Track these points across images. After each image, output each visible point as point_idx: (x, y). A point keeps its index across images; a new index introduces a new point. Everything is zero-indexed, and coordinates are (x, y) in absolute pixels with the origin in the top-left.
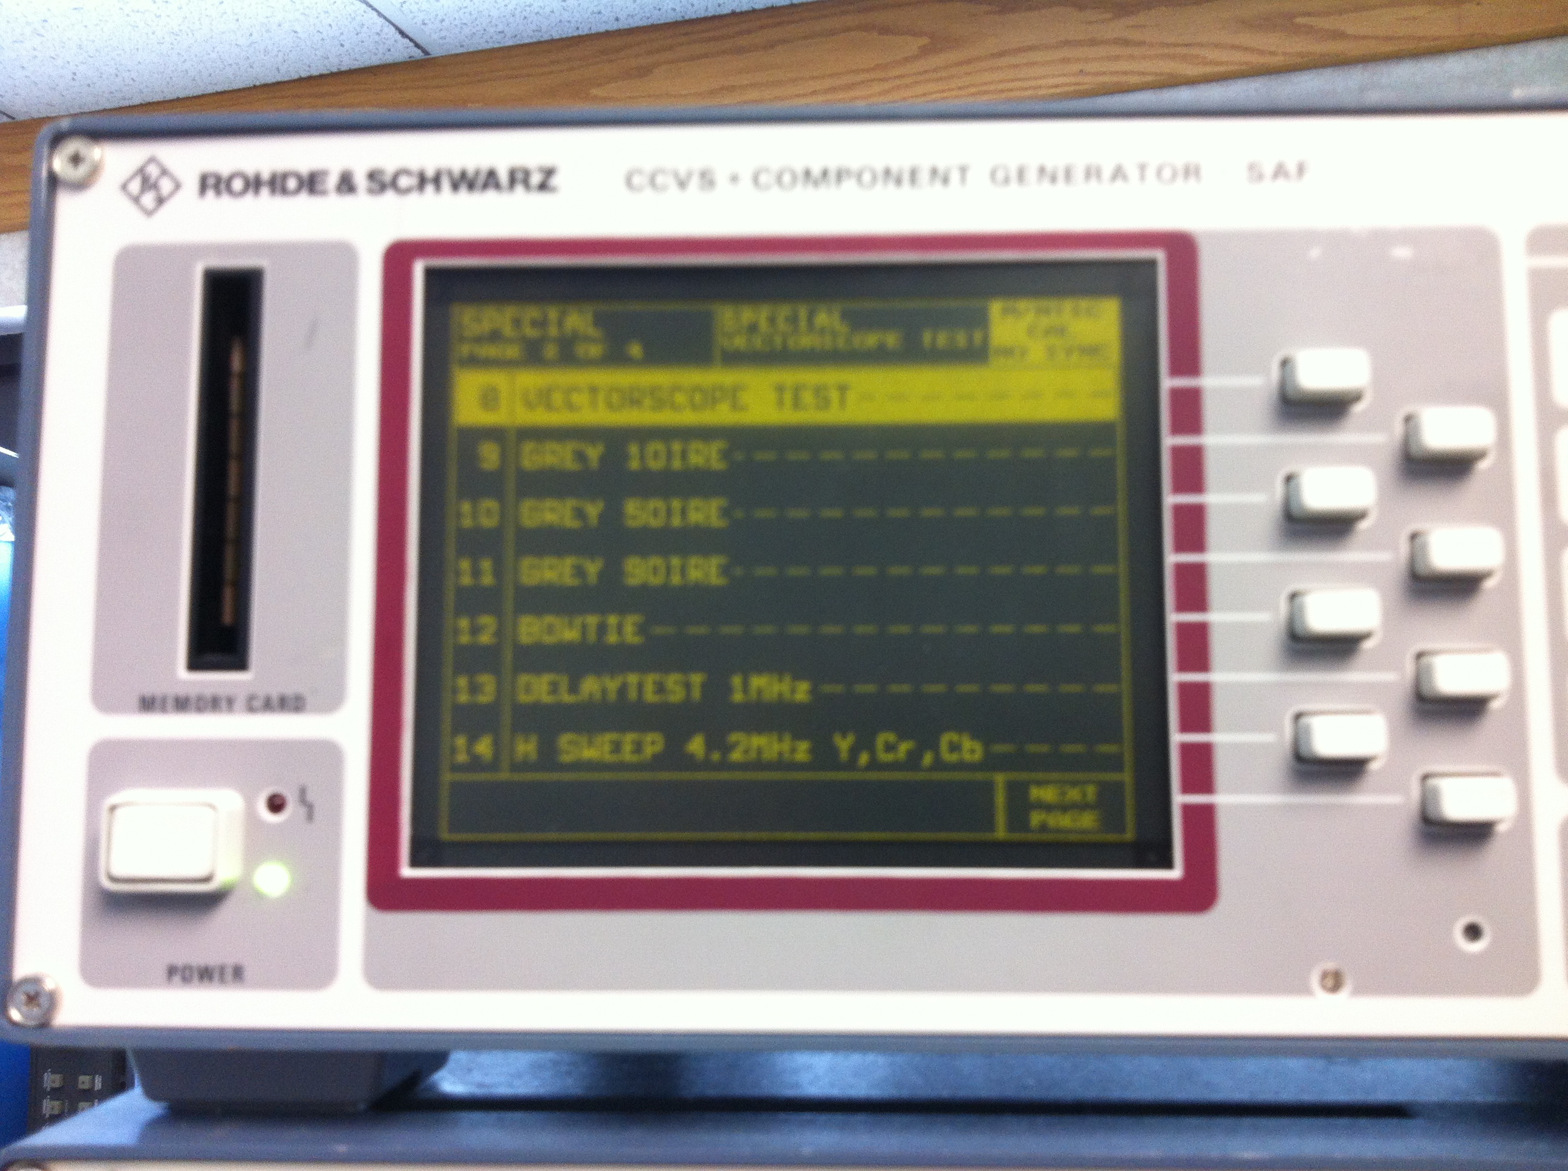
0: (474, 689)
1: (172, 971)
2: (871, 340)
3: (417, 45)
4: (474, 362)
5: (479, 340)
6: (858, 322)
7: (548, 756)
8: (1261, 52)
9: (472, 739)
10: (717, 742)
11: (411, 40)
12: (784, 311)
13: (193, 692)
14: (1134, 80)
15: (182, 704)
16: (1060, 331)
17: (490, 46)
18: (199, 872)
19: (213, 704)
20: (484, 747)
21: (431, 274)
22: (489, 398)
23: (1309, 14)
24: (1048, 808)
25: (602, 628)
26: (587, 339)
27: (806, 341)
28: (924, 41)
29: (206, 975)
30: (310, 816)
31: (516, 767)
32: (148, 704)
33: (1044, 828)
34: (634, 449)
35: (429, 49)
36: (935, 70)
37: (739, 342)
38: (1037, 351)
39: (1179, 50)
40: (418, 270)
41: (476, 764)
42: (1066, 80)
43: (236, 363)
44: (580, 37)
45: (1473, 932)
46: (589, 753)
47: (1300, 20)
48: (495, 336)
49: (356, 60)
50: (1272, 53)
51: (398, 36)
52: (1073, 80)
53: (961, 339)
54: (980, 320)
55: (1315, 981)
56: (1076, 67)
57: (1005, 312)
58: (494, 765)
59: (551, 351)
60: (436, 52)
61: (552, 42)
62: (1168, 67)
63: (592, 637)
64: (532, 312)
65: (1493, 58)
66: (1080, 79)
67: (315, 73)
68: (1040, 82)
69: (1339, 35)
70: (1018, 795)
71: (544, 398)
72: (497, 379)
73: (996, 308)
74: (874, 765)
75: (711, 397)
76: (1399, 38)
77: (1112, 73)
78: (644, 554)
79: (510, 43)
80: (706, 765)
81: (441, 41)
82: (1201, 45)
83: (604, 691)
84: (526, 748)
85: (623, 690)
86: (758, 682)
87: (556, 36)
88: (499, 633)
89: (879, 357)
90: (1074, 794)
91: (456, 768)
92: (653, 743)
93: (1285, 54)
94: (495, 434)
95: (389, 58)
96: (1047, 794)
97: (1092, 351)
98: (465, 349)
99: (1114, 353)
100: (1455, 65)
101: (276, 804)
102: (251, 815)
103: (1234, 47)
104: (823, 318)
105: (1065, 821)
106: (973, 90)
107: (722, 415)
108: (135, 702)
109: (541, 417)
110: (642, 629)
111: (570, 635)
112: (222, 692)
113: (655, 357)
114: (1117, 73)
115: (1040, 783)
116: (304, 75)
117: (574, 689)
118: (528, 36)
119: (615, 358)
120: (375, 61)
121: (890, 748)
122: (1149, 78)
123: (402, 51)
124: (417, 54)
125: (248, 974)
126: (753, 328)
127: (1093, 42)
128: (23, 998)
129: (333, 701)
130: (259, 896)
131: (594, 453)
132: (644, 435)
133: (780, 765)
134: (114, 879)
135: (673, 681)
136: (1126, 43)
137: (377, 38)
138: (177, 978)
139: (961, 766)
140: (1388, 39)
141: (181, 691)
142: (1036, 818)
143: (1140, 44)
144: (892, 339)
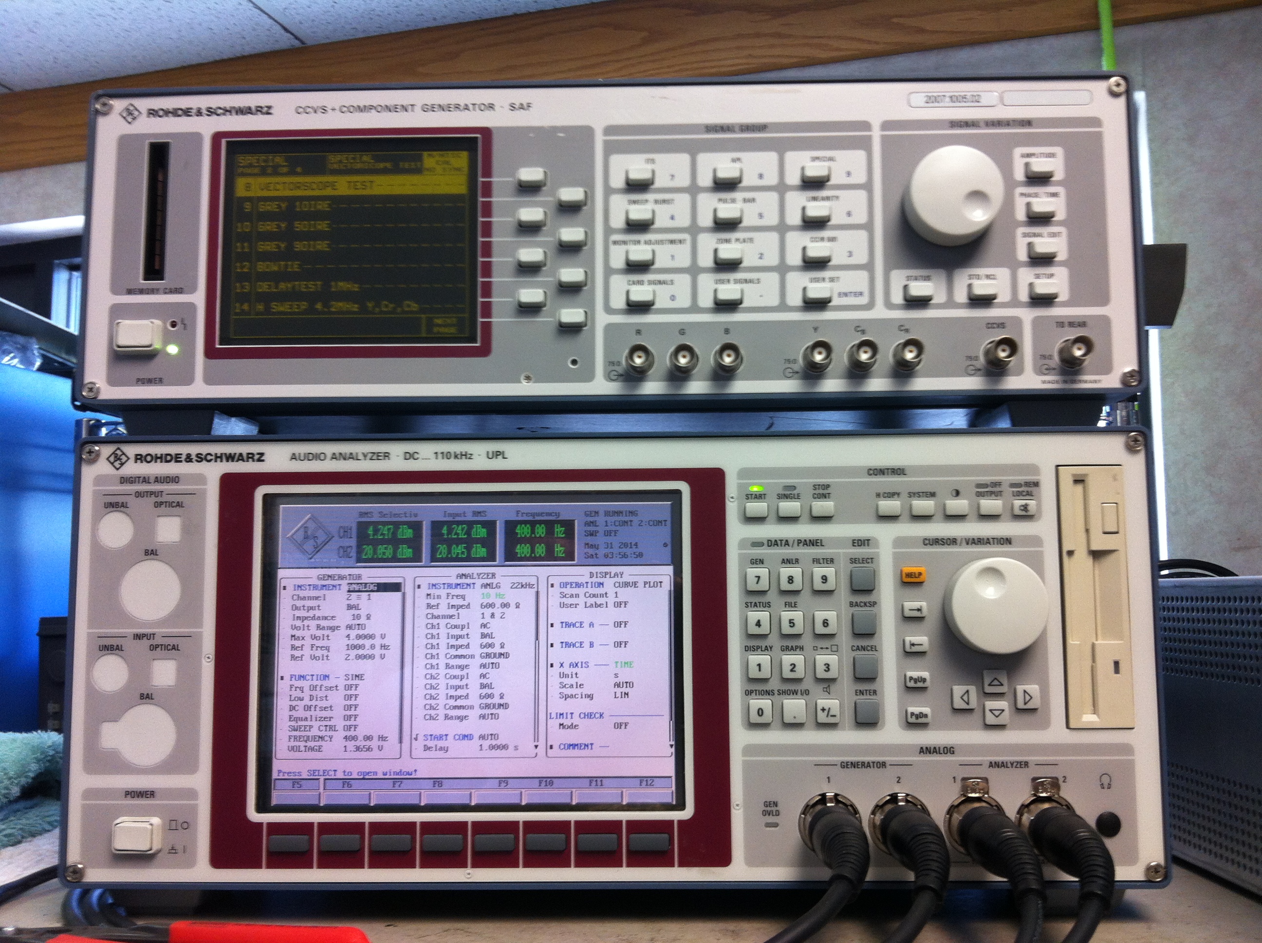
0: (243, 287)
1: (138, 380)
2: (381, 165)
3: (296, 38)
4: (243, 175)
5: (243, 167)
6: (378, 159)
7: (268, 310)
8: (869, 42)
9: (242, 305)
10: (326, 305)
11: (292, 34)
12: (351, 155)
13: (145, 287)
14: (785, 61)
15: (141, 292)
16: (447, 163)
17: (345, 38)
18: (147, 343)
19: (152, 291)
20: (246, 307)
21: (228, 143)
22: (248, 187)
23: (901, 16)
24: (439, 326)
25: (286, 266)
26: (281, 166)
27: (359, 166)
28: (644, 34)
29: (150, 381)
30: (185, 328)
31: (257, 314)
32: (130, 292)
33: (438, 333)
34: (298, 203)
35: (304, 39)
36: (652, 54)
37: (336, 166)
38: (439, 169)
39: (816, 41)
40: (224, 142)
41: (243, 312)
42: (740, 61)
43: (160, 178)
44: (410, 31)
45: (574, 362)
46: (281, 309)
47: (895, 20)
48: (251, 166)
49: (254, 48)
50: (877, 43)
51: (283, 31)
52: (744, 61)
53: (413, 164)
54: (420, 159)
55: (522, 377)
56: (746, 52)
57: (430, 155)
58: (249, 313)
59: (269, 171)
60: (309, 42)
61: (391, 34)
62: (807, 52)
63: (282, 269)
64: (263, 157)
65: (1021, 47)
66: (750, 61)
67: (225, 57)
68: (722, 63)
69: (921, 31)
70: (430, 322)
71: (267, 187)
72: (250, 180)
73: (425, 154)
74: (381, 312)
75: (326, 185)
76: (960, 32)
77: (770, 56)
78: (301, 240)
79: (362, 35)
80: (324, 313)
81: (312, 35)
82: (829, 37)
83: (287, 287)
84: (260, 307)
85: (293, 287)
86: (341, 284)
87: (393, 31)
88: (250, 269)
89: (384, 172)
90: (449, 321)
91: (236, 314)
92: (304, 305)
93: (885, 43)
94: (249, 199)
95: (277, 47)
96: (439, 321)
97: (458, 169)
98: (240, 170)
99: (466, 169)
100: (997, 51)
101: (174, 325)
102: (165, 328)
103: (852, 39)
104: (365, 158)
105: (446, 330)
106: (677, 68)
107: (329, 192)
108: (125, 291)
109: (266, 194)
110: (300, 266)
111: (275, 268)
112: (154, 287)
113: (307, 172)
114: (773, 56)
115: (438, 318)
116: (218, 58)
117: (277, 287)
118: (373, 31)
119: (292, 173)
120: (268, 48)
121: (386, 306)
122: (795, 60)
123: (285, 41)
124: (297, 43)
125: (164, 381)
126: (340, 162)
127: (758, 35)
128: (87, 390)
129: (193, 289)
130: (168, 354)
131: (284, 205)
132: (301, 199)
133: (349, 312)
134: (119, 347)
135: (311, 284)
136: (779, 35)
137: (268, 33)
138: (140, 382)
139: (412, 312)
140: (952, 32)
141: (141, 287)
142: (435, 329)
143: (789, 36)
144: (388, 165)
